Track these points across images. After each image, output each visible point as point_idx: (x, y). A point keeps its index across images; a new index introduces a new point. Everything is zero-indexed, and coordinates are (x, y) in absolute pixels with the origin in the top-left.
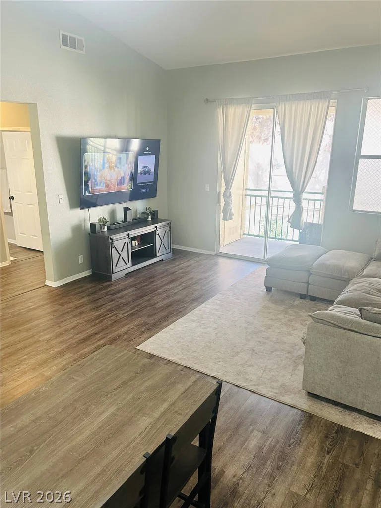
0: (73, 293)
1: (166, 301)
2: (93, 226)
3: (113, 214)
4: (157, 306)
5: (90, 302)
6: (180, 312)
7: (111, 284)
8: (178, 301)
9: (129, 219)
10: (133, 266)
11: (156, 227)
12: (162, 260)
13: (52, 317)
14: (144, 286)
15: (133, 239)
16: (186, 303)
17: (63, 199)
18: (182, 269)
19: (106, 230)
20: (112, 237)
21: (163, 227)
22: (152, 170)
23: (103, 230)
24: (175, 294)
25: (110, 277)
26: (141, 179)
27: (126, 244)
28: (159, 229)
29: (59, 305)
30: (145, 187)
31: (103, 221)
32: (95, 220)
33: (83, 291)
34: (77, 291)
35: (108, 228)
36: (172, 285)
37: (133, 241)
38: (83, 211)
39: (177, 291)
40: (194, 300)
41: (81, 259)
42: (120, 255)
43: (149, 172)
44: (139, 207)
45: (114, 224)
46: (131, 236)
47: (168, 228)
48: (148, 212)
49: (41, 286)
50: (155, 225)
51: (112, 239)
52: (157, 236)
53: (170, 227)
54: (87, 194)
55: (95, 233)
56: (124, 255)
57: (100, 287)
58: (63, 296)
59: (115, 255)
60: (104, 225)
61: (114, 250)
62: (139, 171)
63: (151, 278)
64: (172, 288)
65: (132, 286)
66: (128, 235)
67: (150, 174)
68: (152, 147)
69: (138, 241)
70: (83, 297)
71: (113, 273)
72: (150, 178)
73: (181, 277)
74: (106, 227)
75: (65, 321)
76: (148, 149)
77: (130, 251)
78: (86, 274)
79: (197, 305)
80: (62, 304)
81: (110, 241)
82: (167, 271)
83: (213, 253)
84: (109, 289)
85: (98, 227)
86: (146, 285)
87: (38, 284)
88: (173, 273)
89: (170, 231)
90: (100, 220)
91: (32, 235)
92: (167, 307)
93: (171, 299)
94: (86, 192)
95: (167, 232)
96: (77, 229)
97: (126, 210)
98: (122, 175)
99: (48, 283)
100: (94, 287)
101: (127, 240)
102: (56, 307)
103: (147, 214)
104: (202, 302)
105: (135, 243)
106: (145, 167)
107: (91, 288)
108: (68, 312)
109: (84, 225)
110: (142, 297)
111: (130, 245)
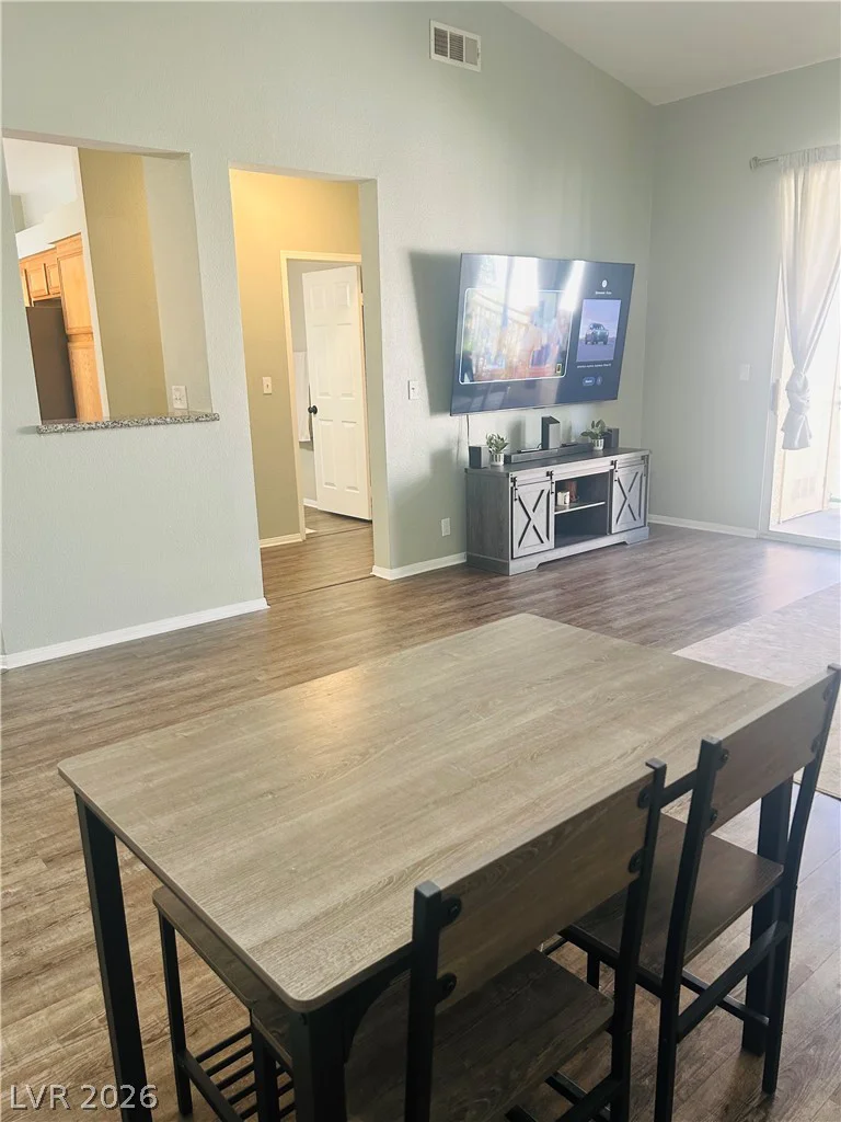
0: (428, 591)
1: (637, 618)
2: (475, 452)
3: (517, 430)
4: (616, 625)
5: (463, 609)
6: (672, 640)
7: (508, 581)
8: (667, 620)
9: (554, 444)
10: (556, 547)
11: (613, 463)
12: (624, 543)
13: (384, 628)
14: (583, 588)
15: (561, 486)
16: (687, 625)
17: (416, 390)
18: (673, 561)
19: (502, 463)
20: (514, 474)
21: (630, 464)
22: (612, 334)
23: (495, 463)
24: (658, 606)
25: (506, 566)
26: (586, 354)
27: (545, 494)
28: (621, 467)
29: (401, 609)
30: (594, 373)
31: (496, 444)
32: (480, 441)
33: (450, 590)
34: (436, 588)
35: (507, 460)
36: (651, 590)
37: (559, 494)
38: (456, 418)
39: (663, 600)
40: (708, 621)
41: (445, 526)
42: (530, 519)
43: (604, 339)
44: (576, 419)
45: (520, 452)
46: (555, 479)
47: (641, 469)
48: (597, 430)
49: (364, 576)
50: (613, 458)
51: (514, 480)
52: (616, 485)
53: (647, 467)
54: (467, 381)
55: (479, 467)
56: (539, 520)
57: (485, 584)
58: (407, 596)
59: (519, 520)
60: (497, 451)
61: (516, 504)
62: (582, 336)
63: (597, 574)
64: (652, 596)
65: (555, 587)
66: (549, 474)
67: (605, 343)
68: (613, 280)
69: (571, 496)
70: (450, 599)
71: (512, 558)
72: (605, 353)
73: (673, 577)
74: (502, 456)
75: (412, 637)
76: (604, 284)
77: (552, 514)
78: (454, 560)
79: (713, 631)
80: (405, 609)
81: (511, 484)
82: (635, 563)
83: (753, 534)
84: (503, 589)
85: (485, 457)
86: (587, 586)
87: (357, 573)
88: (650, 568)
89: (646, 475)
90: (490, 443)
91: (349, 488)
92: (640, 629)
93: (648, 615)
94: (466, 376)
95: (639, 476)
96: (441, 459)
97: (547, 423)
98: (545, 342)
99: (378, 571)
100: (470, 584)
101: (547, 486)
102: (394, 612)
103: (595, 436)
104: (729, 626)
105: (565, 498)
106: (596, 326)
107: (465, 585)
108: (418, 623)
109: (455, 451)
110: (578, 606)
111: (552, 497)
